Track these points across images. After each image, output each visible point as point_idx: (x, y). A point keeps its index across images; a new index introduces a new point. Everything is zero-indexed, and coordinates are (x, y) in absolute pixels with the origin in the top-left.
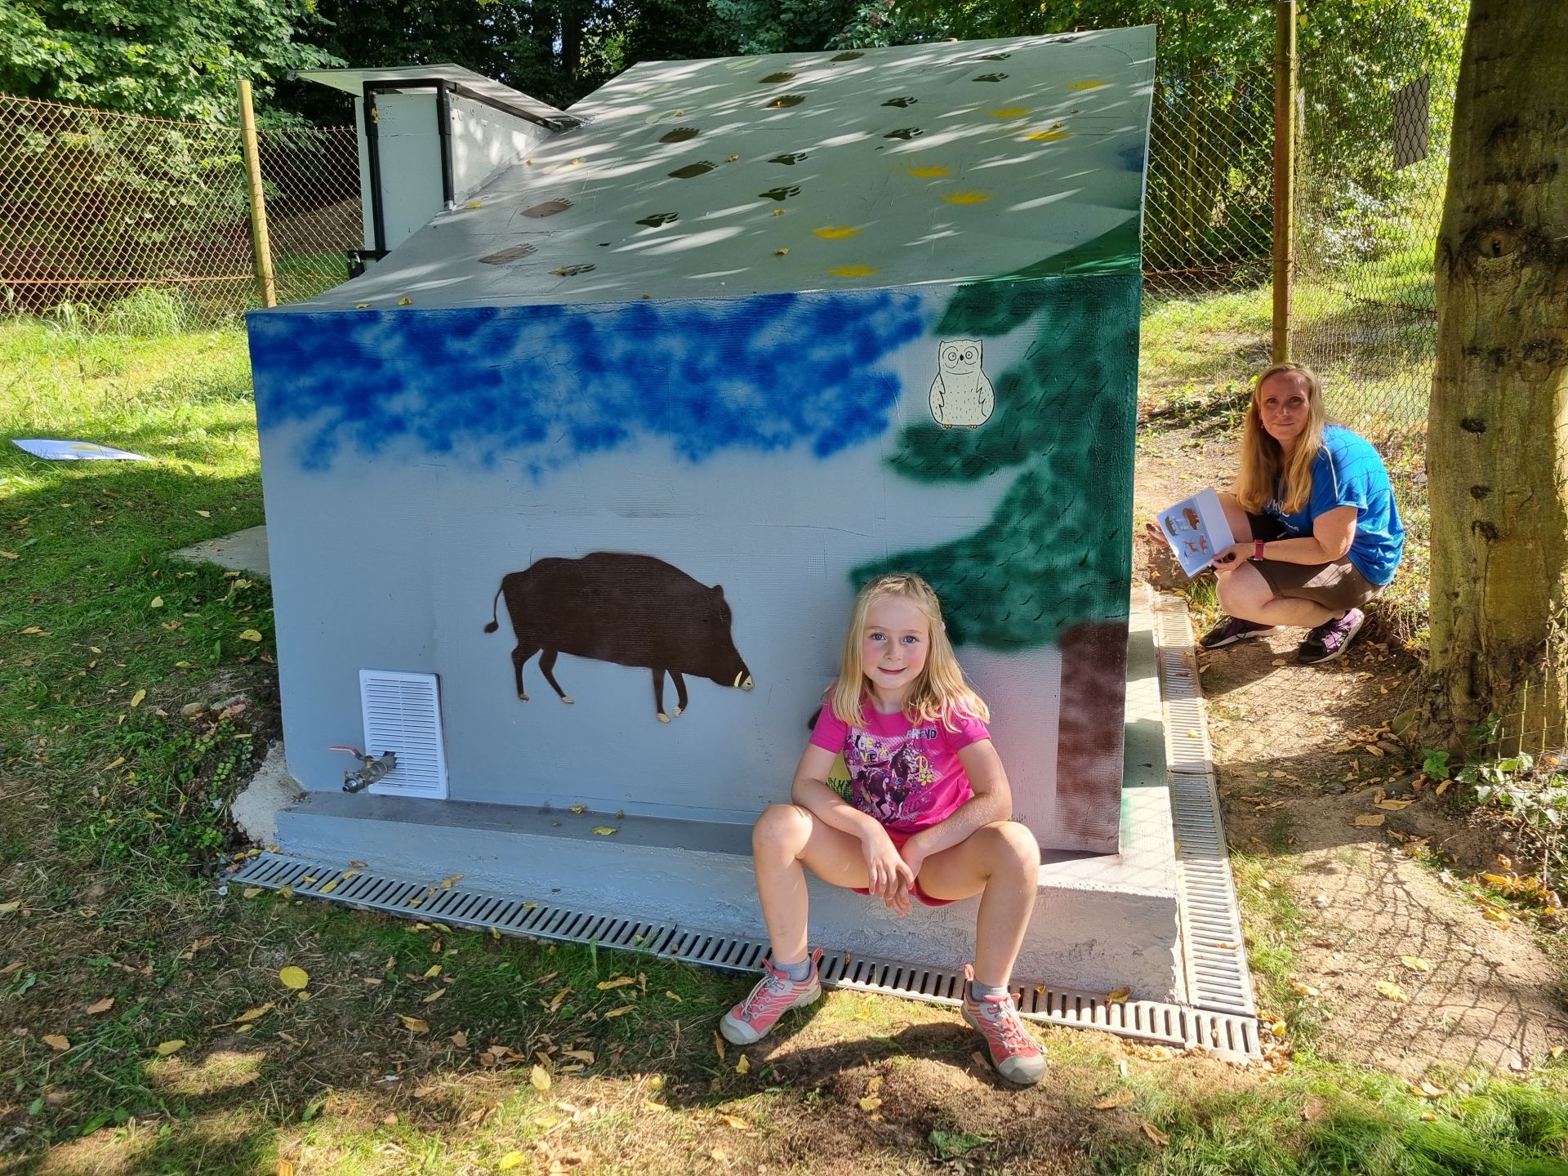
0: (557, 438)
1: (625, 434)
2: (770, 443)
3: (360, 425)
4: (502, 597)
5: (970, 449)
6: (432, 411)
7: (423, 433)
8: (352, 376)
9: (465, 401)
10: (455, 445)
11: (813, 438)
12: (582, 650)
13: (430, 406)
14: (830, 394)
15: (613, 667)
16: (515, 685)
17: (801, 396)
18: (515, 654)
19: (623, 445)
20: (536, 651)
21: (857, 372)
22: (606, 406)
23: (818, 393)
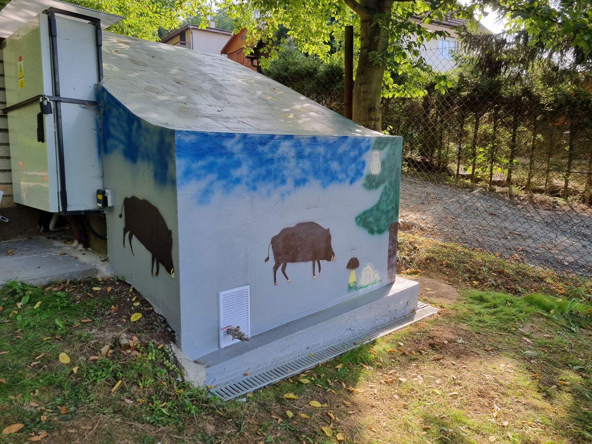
0: (290, 182)
1: (308, 180)
2: (341, 181)
3: (224, 182)
4: (271, 246)
5: (376, 180)
6: (251, 175)
7: (247, 184)
8: (221, 161)
9: (262, 171)
10: (258, 188)
11: (349, 179)
12: (294, 260)
13: (250, 172)
14: (353, 166)
15: (302, 264)
16: (274, 280)
17: (347, 166)
18: (274, 267)
19: (307, 184)
20: (281, 264)
21: (358, 160)
22: (303, 171)
23: (351, 165)
